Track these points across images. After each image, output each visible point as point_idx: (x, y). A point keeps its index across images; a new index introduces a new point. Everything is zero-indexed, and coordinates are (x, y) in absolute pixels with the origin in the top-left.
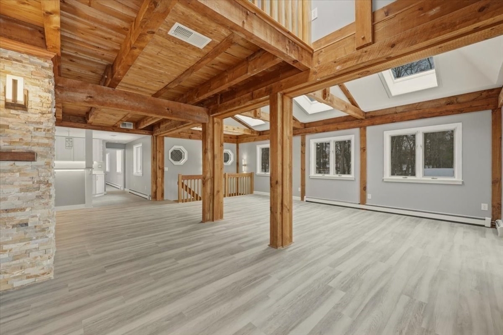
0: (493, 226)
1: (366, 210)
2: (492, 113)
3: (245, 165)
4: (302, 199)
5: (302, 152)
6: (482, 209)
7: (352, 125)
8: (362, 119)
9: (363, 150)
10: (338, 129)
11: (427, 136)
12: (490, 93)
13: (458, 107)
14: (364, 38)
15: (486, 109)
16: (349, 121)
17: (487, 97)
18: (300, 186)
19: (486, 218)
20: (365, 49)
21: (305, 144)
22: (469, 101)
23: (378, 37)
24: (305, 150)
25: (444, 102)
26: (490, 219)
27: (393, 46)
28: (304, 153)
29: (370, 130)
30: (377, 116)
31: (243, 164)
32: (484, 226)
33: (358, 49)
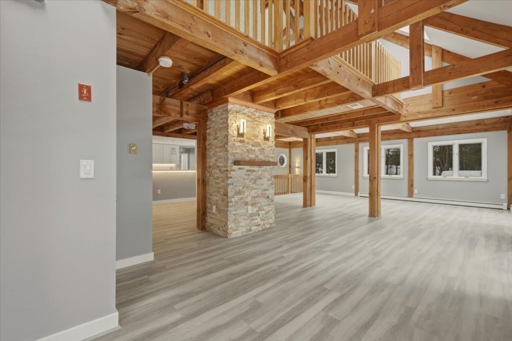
0: (509, 209)
1: (413, 201)
2: (508, 132)
3: (298, 167)
4: (356, 194)
5: (356, 157)
6: (501, 198)
7: (401, 137)
8: (410, 133)
9: (411, 156)
10: (389, 139)
11: (461, 146)
12: (507, 119)
13: (484, 127)
14: (437, 104)
15: (503, 129)
16: (399, 133)
17: (505, 122)
18: (354, 184)
19: (504, 204)
20: (438, 109)
21: (358, 151)
22: (491, 124)
23: (445, 103)
24: (358, 155)
25: (474, 123)
26: (506, 204)
27: (454, 110)
28: (358, 158)
29: (416, 141)
30: (422, 131)
31: (297, 166)
32: (502, 209)
33: (433, 108)
